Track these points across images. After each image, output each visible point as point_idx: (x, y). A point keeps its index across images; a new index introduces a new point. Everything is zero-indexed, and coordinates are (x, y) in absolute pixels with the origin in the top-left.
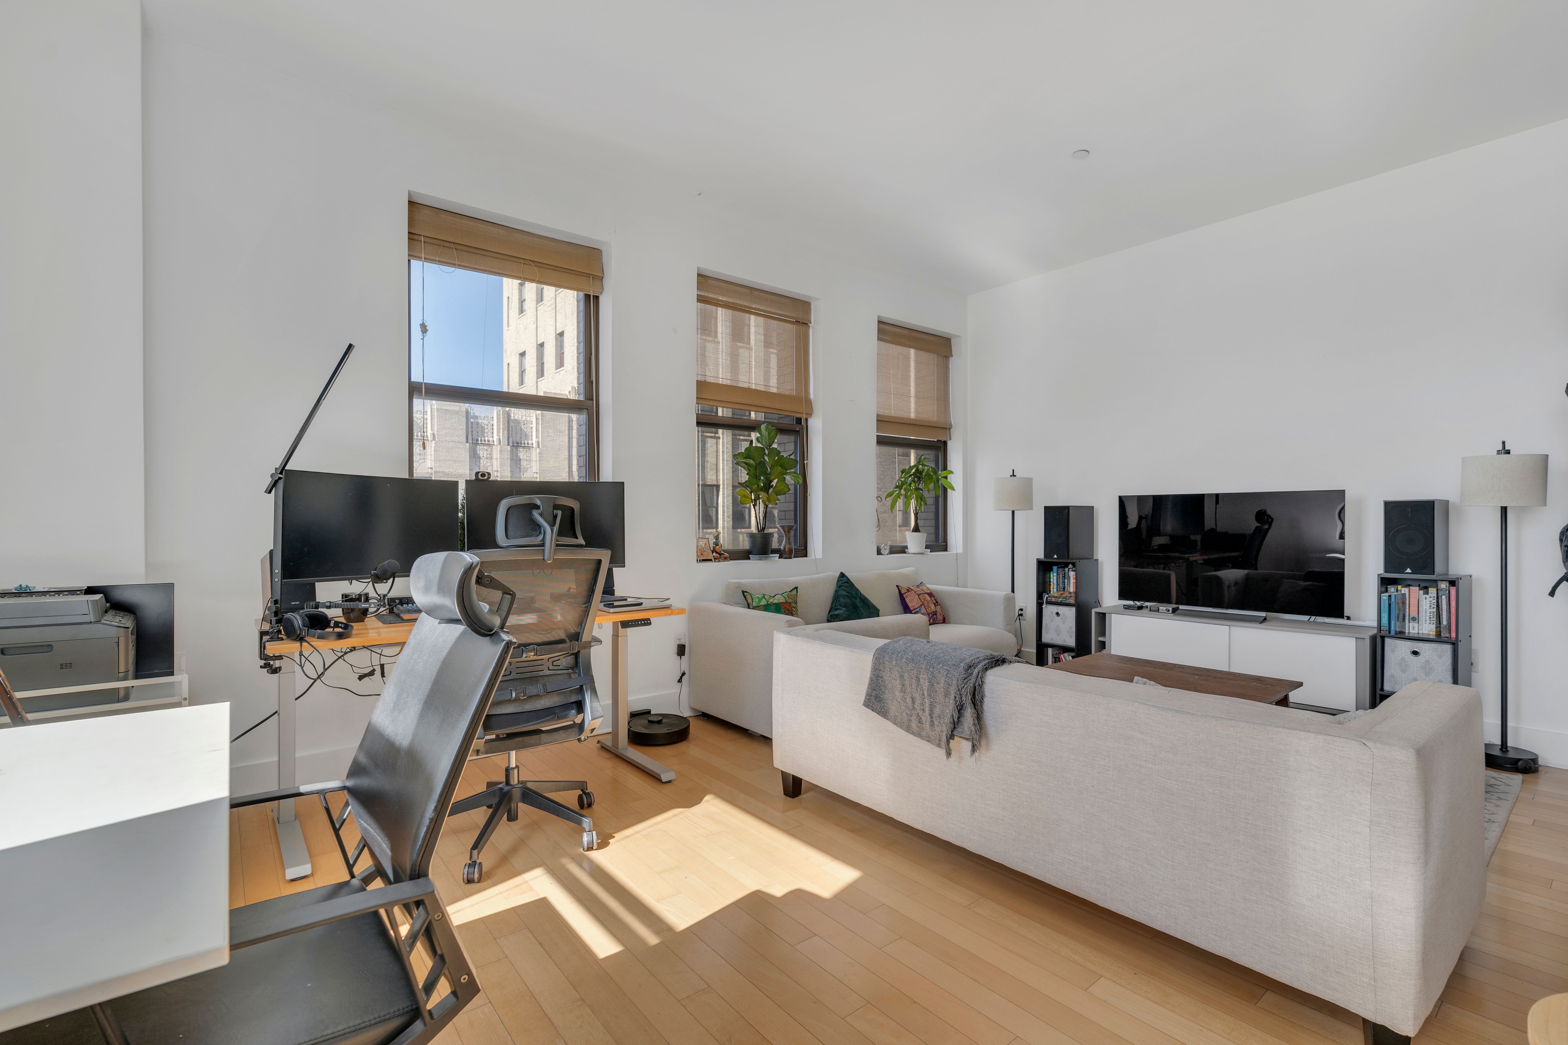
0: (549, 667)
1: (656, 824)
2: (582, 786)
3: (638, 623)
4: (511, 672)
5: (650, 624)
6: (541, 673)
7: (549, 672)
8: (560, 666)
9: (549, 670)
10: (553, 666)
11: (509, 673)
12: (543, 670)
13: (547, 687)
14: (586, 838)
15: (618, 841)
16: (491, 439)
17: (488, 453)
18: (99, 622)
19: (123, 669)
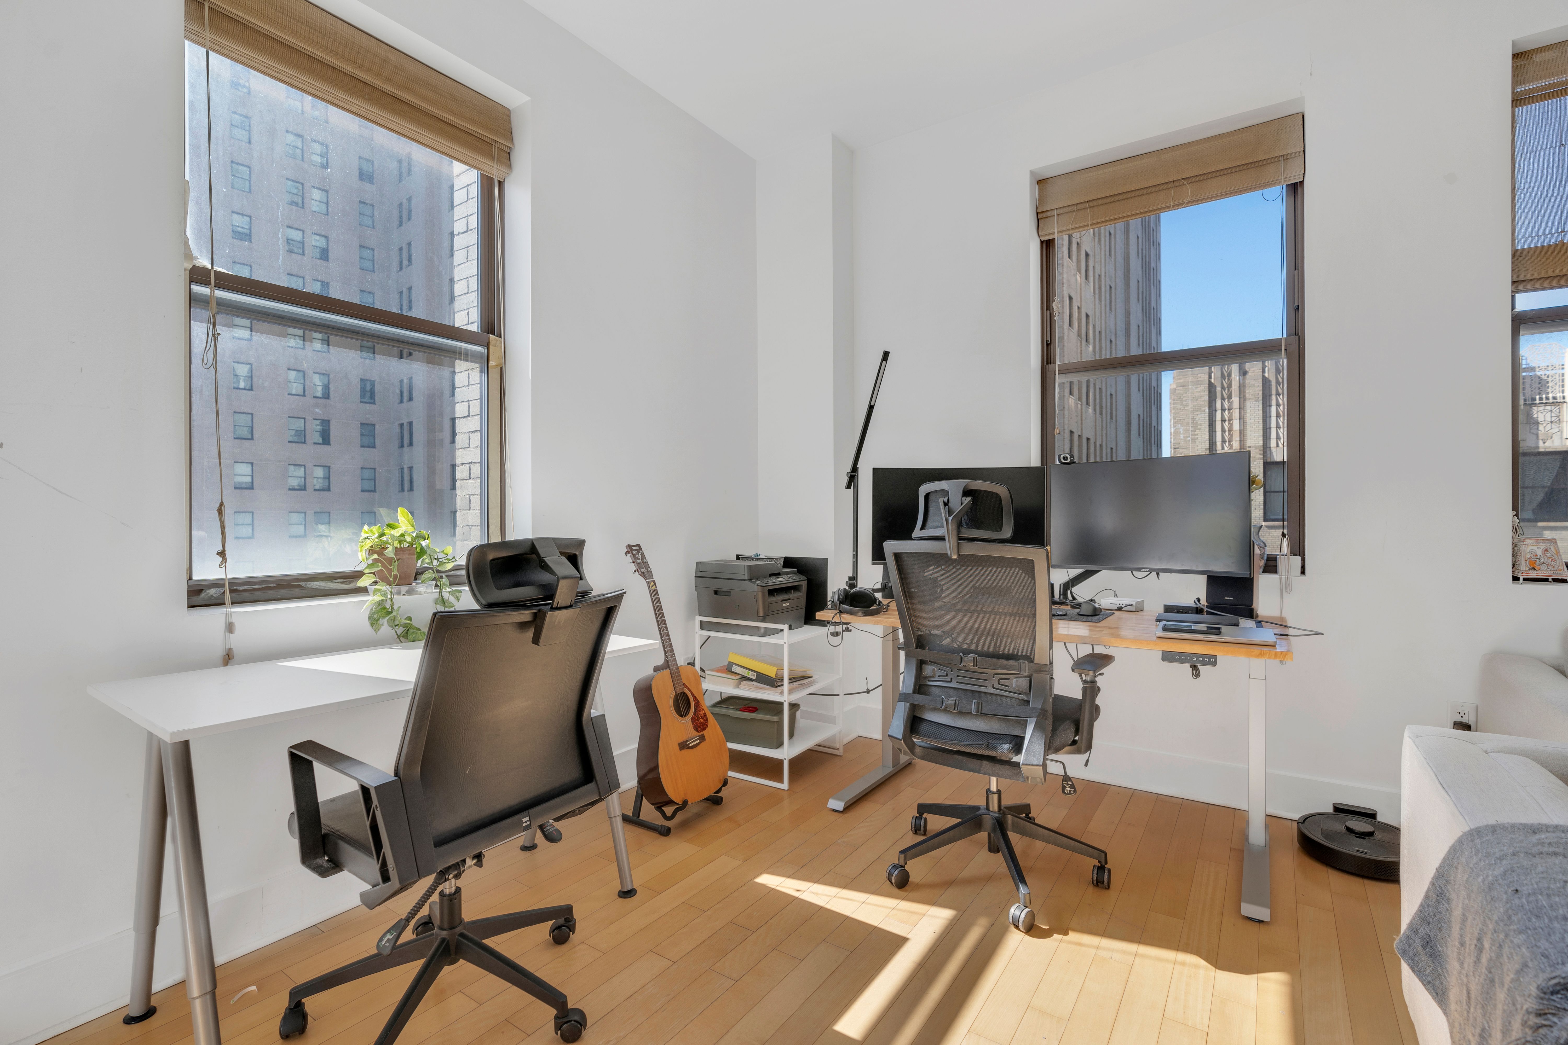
0: (993, 685)
1: (1159, 959)
2: (1102, 856)
3: (1197, 659)
4: (952, 679)
5: (1214, 664)
6: (983, 689)
7: (992, 691)
8: (1008, 686)
9: (994, 688)
10: (999, 684)
11: (950, 680)
12: (987, 687)
13: (983, 707)
14: (1014, 911)
15: (1070, 942)
16: (1559, 395)
17: (1553, 415)
18: (750, 580)
19: (761, 614)
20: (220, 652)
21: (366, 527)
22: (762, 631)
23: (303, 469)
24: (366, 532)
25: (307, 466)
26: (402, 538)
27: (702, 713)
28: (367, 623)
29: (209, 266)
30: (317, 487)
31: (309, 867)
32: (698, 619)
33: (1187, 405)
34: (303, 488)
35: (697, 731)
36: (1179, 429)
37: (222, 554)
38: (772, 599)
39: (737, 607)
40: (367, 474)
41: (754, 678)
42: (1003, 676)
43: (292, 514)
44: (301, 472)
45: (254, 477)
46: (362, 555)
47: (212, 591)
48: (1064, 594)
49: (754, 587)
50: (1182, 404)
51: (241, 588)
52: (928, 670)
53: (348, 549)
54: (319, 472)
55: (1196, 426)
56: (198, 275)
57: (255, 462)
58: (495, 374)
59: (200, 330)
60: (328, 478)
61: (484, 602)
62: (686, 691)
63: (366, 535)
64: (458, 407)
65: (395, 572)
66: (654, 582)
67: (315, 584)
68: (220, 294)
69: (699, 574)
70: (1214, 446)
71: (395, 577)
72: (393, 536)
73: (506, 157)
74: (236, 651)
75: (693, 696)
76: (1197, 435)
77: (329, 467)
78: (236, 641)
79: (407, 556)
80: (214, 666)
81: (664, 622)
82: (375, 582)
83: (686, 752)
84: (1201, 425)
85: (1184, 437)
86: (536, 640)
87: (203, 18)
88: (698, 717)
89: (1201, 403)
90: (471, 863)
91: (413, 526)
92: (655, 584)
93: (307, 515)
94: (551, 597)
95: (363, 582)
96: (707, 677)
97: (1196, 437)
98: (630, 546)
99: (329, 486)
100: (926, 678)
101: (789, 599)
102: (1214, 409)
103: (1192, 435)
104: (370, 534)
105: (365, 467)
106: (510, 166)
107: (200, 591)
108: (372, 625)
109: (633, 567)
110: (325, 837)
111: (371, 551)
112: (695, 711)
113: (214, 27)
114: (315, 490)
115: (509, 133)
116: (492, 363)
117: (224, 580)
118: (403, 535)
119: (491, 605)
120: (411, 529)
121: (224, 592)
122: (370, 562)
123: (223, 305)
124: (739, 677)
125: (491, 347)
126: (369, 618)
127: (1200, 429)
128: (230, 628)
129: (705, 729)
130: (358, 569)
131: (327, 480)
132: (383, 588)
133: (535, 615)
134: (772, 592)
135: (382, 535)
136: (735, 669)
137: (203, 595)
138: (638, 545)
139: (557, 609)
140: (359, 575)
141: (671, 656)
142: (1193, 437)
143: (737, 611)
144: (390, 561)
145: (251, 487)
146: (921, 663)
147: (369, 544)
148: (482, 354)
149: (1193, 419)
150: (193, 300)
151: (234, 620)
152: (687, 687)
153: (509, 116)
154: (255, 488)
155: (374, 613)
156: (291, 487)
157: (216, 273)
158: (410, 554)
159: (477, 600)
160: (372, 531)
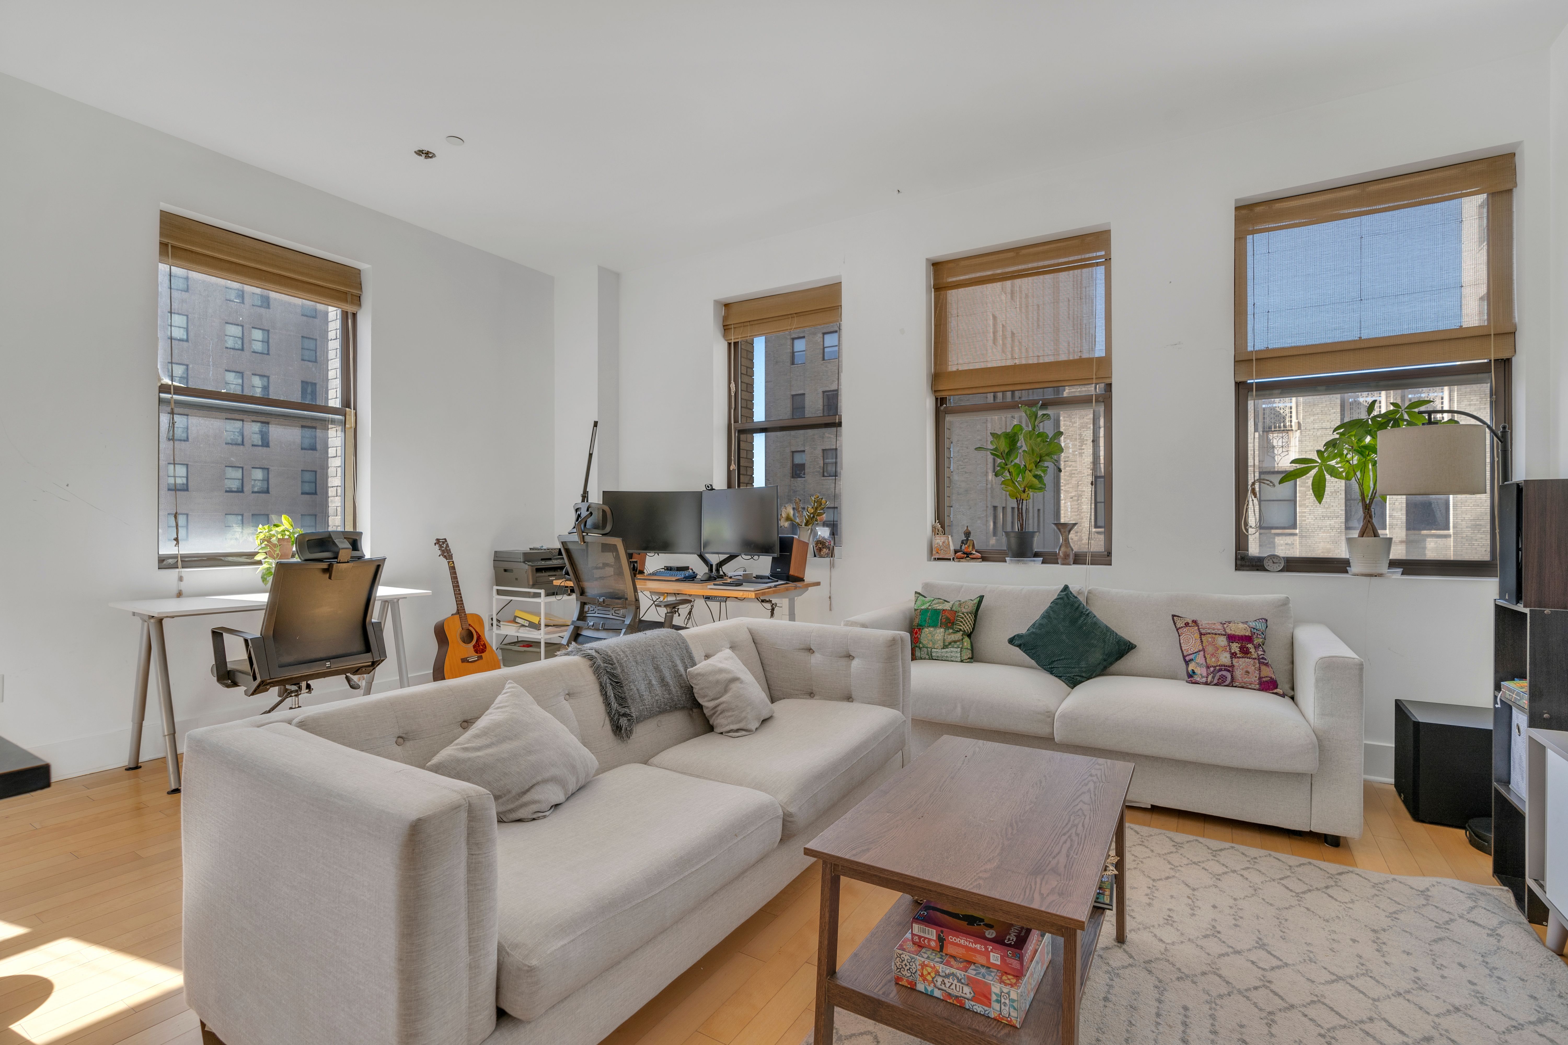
6: (608, 616)
7: (612, 617)
11: (595, 612)
13: (605, 625)
18: (524, 562)
19: (531, 583)
20: (175, 591)
21: (260, 526)
22: (532, 594)
23: (240, 470)
24: (260, 529)
25: (244, 469)
26: (283, 533)
27: (482, 643)
28: (260, 580)
29: (170, 383)
30: (256, 489)
31: (221, 683)
32: (495, 588)
33: (1075, 423)
34: (241, 491)
35: (477, 653)
36: (1068, 444)
37: (176, 539)
38: (539, 574)
39: (516, 579)
40: (308, 476)
41: (527, 625)
42: (617, 609)
43: (230, 516)
44: (238, 474)
45: (189, 478)
46: (258, 542)
47: (170, 561)
48: (718, 570)
49: (526, 567)
50: (1071, 422)
51: (187, 559)
52: (586, 608)
53: (251, 539)
54: (259, 474)
55: (1082, 442)
56: (164, 389)
57: (189, 463)
58: (351, 434)
59: (165, 419)
60: (267, 480)
61: (303, 559)
62: (471, 628)
63: (261, 531)
64: (330, 450)
65: (278, 552)
66: (453, 562)
67: (230, 559)
68: (176, 397)
69: (496, 559)
70: (1098, 460)
71: (278, 555)
72: (277, 532)
73: (357, 300)
74: (184, 591)
75: (476, 632)
76: (1084, 449)
77: (268, 469)
78: (184, 586)
79: (286, 543)
80: (172, 597)
81: (458, 586)
82: (265, 558)
83: (466, 664)
84: (1087, 440)
85: (1073, 451)
86: (330, 578)
87: (168, 253)
88: (478, 645)
89: (1087, 421)
90: (304, 690)
91: (292, 526)
92: (453, 563)
93: (244, 517)
94: (336, 558)
95: (258, 558)
96: (501, 626)
97: (1083, 451)
98: (438, 540)
99: (268, 488)
100: (586, 612)
101: (556, 575)
102: (1098, 426)
103: (1079, 449)
104: (263, 530)
105: (305, 469)
106: (360, 305)
107: (164, 560)
108: (263, 581)
109: (439, 552)
110: (229, 672)
111: (263, 540)
112: (477, 641)
113: (174, 256)
114: (253, 492)
115: (360, 286)
116: (347, 426)
117: (177, 554)
118: (284, 531)
119: (306, 560)
120: (290, 528)
121: (177, 561)
122: (263, 545)
123: (178, 403)
124: (519, 625)
125: (347, 416)
126: (262, 577)
127: (1086, 444)
128: (181, 579)
129: (483, 652)
130: (256, 550)
131: (266, 482)
132: (271, 561)
133: (329, 565)
134: (539, 570)
135: (270, 530)
136: (518, 620)
137: (165, 563)
138: (445, 539)
139: (340, 563)
140: (255, 554)
141: (461, 607)
142: (1080, 451)
143: (516, 582)
144: (275, 545)
145: (185, 488)
146: (583, 604)
147: (262, 536)
148: (341, 420)
149: (1080, 435)
150: (160, 401)
151: (183, 575)
152: (472, 626)
153: (360, 274)
154: (189, 490)
155: (264, 575)
156: (228, 489)
157: (174, 386)
158: (288, 542)
159: (300, 558)
160: (264, 528)
